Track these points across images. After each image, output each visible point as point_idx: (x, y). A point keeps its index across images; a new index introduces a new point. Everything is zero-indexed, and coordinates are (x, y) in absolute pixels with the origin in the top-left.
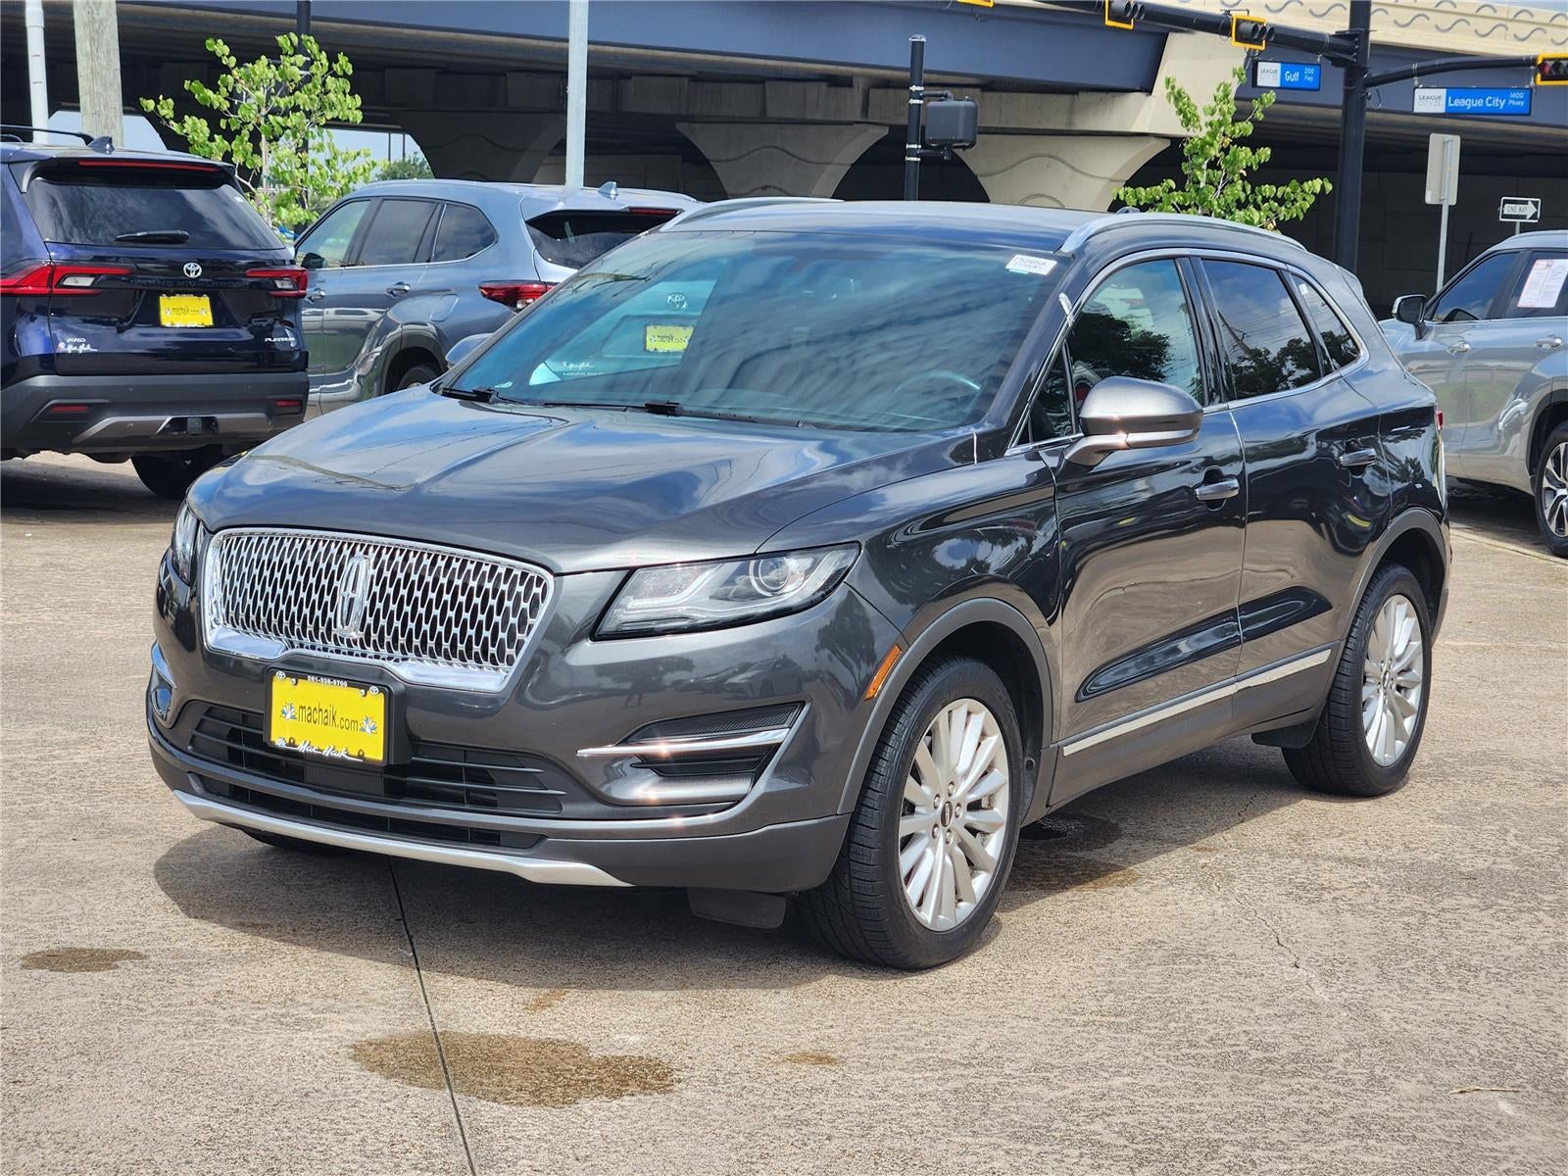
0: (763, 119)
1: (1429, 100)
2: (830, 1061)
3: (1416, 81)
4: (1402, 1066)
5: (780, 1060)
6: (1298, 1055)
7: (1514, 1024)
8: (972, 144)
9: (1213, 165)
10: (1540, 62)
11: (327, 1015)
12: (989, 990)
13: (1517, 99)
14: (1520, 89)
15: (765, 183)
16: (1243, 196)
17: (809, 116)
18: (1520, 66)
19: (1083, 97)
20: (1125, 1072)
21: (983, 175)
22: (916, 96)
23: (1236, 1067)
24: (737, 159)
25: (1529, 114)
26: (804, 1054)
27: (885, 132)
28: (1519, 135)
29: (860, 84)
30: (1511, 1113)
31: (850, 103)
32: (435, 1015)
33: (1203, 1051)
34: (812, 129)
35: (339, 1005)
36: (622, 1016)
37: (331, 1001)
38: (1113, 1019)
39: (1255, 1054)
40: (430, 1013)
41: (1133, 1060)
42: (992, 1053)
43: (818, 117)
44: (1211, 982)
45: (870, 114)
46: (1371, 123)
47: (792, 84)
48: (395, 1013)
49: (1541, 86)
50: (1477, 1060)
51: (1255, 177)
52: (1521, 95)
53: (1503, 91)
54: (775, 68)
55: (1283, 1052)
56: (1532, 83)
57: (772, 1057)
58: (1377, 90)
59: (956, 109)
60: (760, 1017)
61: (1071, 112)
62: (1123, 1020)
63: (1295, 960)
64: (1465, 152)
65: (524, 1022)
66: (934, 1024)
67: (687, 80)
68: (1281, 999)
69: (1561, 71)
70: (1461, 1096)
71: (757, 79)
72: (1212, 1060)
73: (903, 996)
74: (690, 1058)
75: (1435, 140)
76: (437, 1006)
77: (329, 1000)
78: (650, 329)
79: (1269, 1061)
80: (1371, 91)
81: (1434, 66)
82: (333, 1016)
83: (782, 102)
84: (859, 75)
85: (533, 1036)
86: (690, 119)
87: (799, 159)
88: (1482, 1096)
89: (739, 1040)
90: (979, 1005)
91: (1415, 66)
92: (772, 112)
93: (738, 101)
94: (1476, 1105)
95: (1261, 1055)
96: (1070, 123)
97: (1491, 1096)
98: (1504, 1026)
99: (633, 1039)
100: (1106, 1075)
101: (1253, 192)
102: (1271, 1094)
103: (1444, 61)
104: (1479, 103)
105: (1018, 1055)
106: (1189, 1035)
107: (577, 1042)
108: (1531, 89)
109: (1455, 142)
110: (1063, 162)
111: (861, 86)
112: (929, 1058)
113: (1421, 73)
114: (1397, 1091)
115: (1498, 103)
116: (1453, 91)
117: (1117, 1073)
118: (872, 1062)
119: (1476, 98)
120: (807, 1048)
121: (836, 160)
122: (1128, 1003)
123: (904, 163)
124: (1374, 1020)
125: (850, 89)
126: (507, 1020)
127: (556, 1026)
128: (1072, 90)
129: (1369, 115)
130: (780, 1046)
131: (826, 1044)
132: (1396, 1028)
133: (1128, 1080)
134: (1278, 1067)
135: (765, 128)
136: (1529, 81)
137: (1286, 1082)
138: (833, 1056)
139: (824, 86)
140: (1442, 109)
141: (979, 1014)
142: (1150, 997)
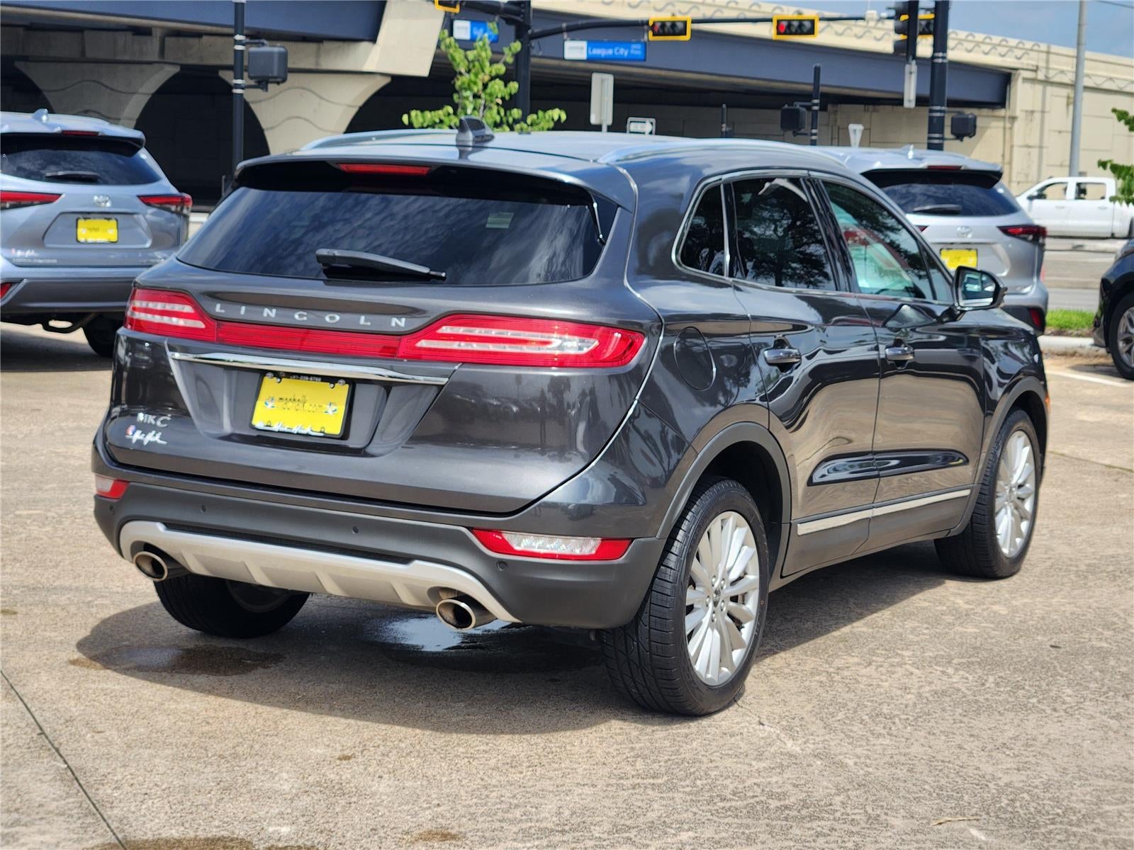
0: (83, 59)
1: (575, 50)
2: (454, 837)
3: (565, 35)
4: (884, 804)
5: (413, 840)
6: (804, 801)
7: (943, 761)
8: (284, 80)
9: (476, 96)
10: (651, 24)
11: (17, 829)
12: (544, 761)
13: (636, 50)
14: (638, 42)
15: (87, 107)
16: (498, 119)
17: (119, 58)
18: (638, 26)
19: (327, 45)
20: (686, 827)
21: (253, 102)
22: (240, 43)
23: (766, 815)
24: (63, 90)
25: (645, 60)
26: (430, 832)
27: (176, 69)
28: (631, 75)
29: (157, 34)
30: (983, 838)
31: (151, 48)
32: (110, 822)
33: (733, 803)
34: (121, 67)
35: (24, 819)
36: (266, 809)
37: (15, 816)
38: (651, 781)
39: (774, 804)
40: (105, 820)
41: (685, 816)
42: (575, 820)
43: (127, 58)
44: (707, 742)
45: (166, 55)
46: (534, 66)
47: (105, 33)
48: (75, 822)
49: (653, 41)
50: (935, 795)
51: (508, 104)
52: (639, 46)
53: (627, 44)
54: (93, 21)
55: (793, 799)
56: (646, 38)
57: (405, 837)
58: (539, 43)
59: (270, 54)
60: (378, 801)
61: (318, 55)
62: (660, 781)
63: (758, 719)
64: (617, 88)
65: (187, 821)
66: (518, 796)
67: (21, 29)
68: (766, 753)
69: (666, 30)
70: (940, 827)
71: (77, 29)
72: (745, 811)
73: (481, 773)
74: (341, 844)
75: (596, 78)
76: (113, 813)
77: (13, 814)
78: (81, 222)
79: (786, 807)
80: (534, 43)
81: (578, 25)
82: (23, 829)
83: (97, 46)
84: (157, 27)
85: (201, 835)
86: (25, 59)
87: (112, 89)
88: (956, 826)
89: (372, 823)
90: (542, 777)
91: (564, 25)
92: (90, 54)
93: (64, 45)
94: (956, 834)
95: (778, 804)
96: (317, 63)
97: (962, 825)
98: (936, 763)
99: (285, 830)
100: (673, 831)
101: (505, 114)
102: (803, 838)
103: (584, 22)
104: (610, 52)
105: (598, 819)
106: (716, 790)
107: (240, 837)
108: (645, 43)
109: (609, 80)
110: (313, 92)
111: (158, 35)
112: (530, 828)
113: (569, 30)
114: (892, 827)
115: (623, 52)
116: (592, 44)
117: (680, 829)
118: (487, 835)
119: (607, 48)
120: (428, 826)
121: (141, 90)
122: (656, 766)
123: (232, 94)
124: (843, 765)
125: (150, 37)
126: (173, 821)
127: (216, 823)
128: (318, 40)
129: (533, 60)
130: (407, 828)
131: (443, 822)
132: (862, 772)
133: (691, 834)
134: (795, 813)
135: (86, 66)
136: (643, 37)
137: (809, 825)
138: (453, 832)
139: (129, 34)
140: (584, 56)
141: (547, 784)
142: (669, 760)
